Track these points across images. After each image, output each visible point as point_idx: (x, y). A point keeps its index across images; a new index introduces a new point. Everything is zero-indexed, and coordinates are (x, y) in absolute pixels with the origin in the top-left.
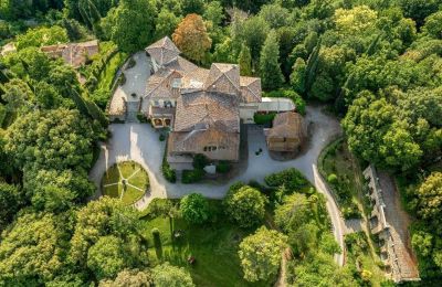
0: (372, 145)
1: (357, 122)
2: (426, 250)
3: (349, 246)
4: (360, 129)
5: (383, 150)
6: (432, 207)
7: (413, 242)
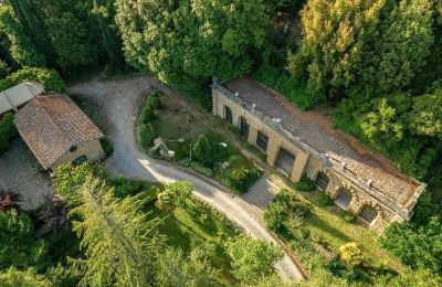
0: (187, 40)
1: (140, 28)
2: (397, 127)
3: (281, 231)
4: (151, 31)
5: (207, 30)
6: (348, 48)
7: (368, 130)
